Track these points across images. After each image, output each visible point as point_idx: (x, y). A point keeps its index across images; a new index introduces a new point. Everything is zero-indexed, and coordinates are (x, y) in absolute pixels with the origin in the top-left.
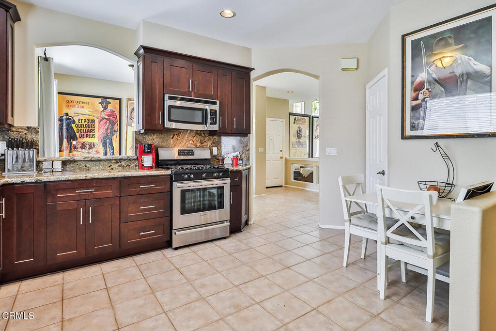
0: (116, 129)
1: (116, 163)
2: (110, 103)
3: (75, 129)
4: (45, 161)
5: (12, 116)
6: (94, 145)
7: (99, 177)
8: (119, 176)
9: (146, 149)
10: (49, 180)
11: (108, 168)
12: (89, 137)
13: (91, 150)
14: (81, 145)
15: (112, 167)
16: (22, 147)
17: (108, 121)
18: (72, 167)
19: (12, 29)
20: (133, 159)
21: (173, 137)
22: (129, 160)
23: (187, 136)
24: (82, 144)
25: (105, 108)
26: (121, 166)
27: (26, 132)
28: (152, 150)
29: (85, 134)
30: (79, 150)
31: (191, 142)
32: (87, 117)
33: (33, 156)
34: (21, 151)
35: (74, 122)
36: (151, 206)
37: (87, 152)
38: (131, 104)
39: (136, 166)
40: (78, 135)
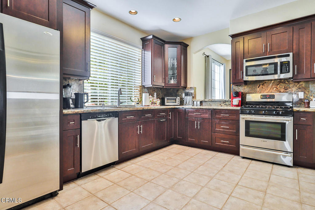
4: (195, 101)
5: (186, 83)
7: (203, 108)
8: (211, 108)
10: (186, 108)
19: (185, 50)
21: (259, 86)
23: (271, 85)
27: (190, 89)
31: (275, 89)
33: (191, 99)
34: (188, 97)
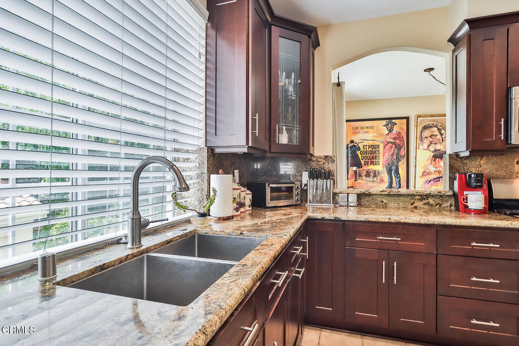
0: (403, 153)
1: (421, 200)
2: (396, 124)
3: (360, 156)
4: (341, 193)
5: (313, 146)
6: (379, 173)
7: (407, 221)
8: (436, 223)
9: (473, 181)
10: (348, 219)
11: (410, 206)
12: (374, 165)
13: (375, 179)
14: (365, 173)
15: (415, 205)
16: (321, 178)
17: (394, 145)
18: (367, 201)
19: (313, 55)
20: (447, 196)
21: (518, 160)
22: (441, 196)
24: (367, 172)
25: (390, 131)
26: (428, 204)
27: (324, 161)
28: (482, 182)
29: (370, 161)
30: (364, 178)
32: (371, 143)
33: (330, 188)
34: (320, 182)
35: (359, 149)
36: (492, 281)
37: (371, 180)
38: (421, 121)
39: (451, 205)
40: (362, 162)
